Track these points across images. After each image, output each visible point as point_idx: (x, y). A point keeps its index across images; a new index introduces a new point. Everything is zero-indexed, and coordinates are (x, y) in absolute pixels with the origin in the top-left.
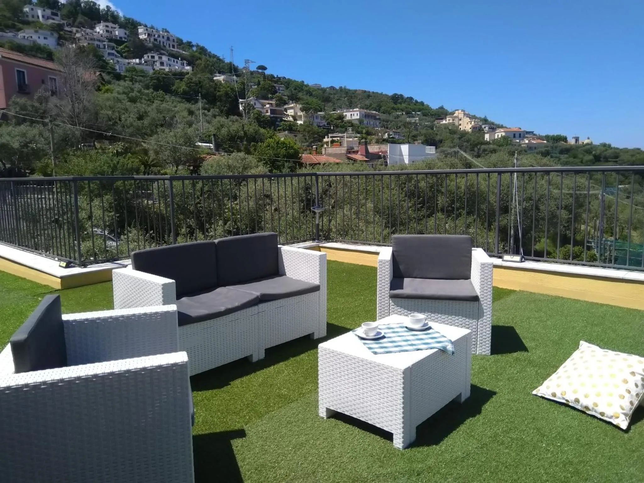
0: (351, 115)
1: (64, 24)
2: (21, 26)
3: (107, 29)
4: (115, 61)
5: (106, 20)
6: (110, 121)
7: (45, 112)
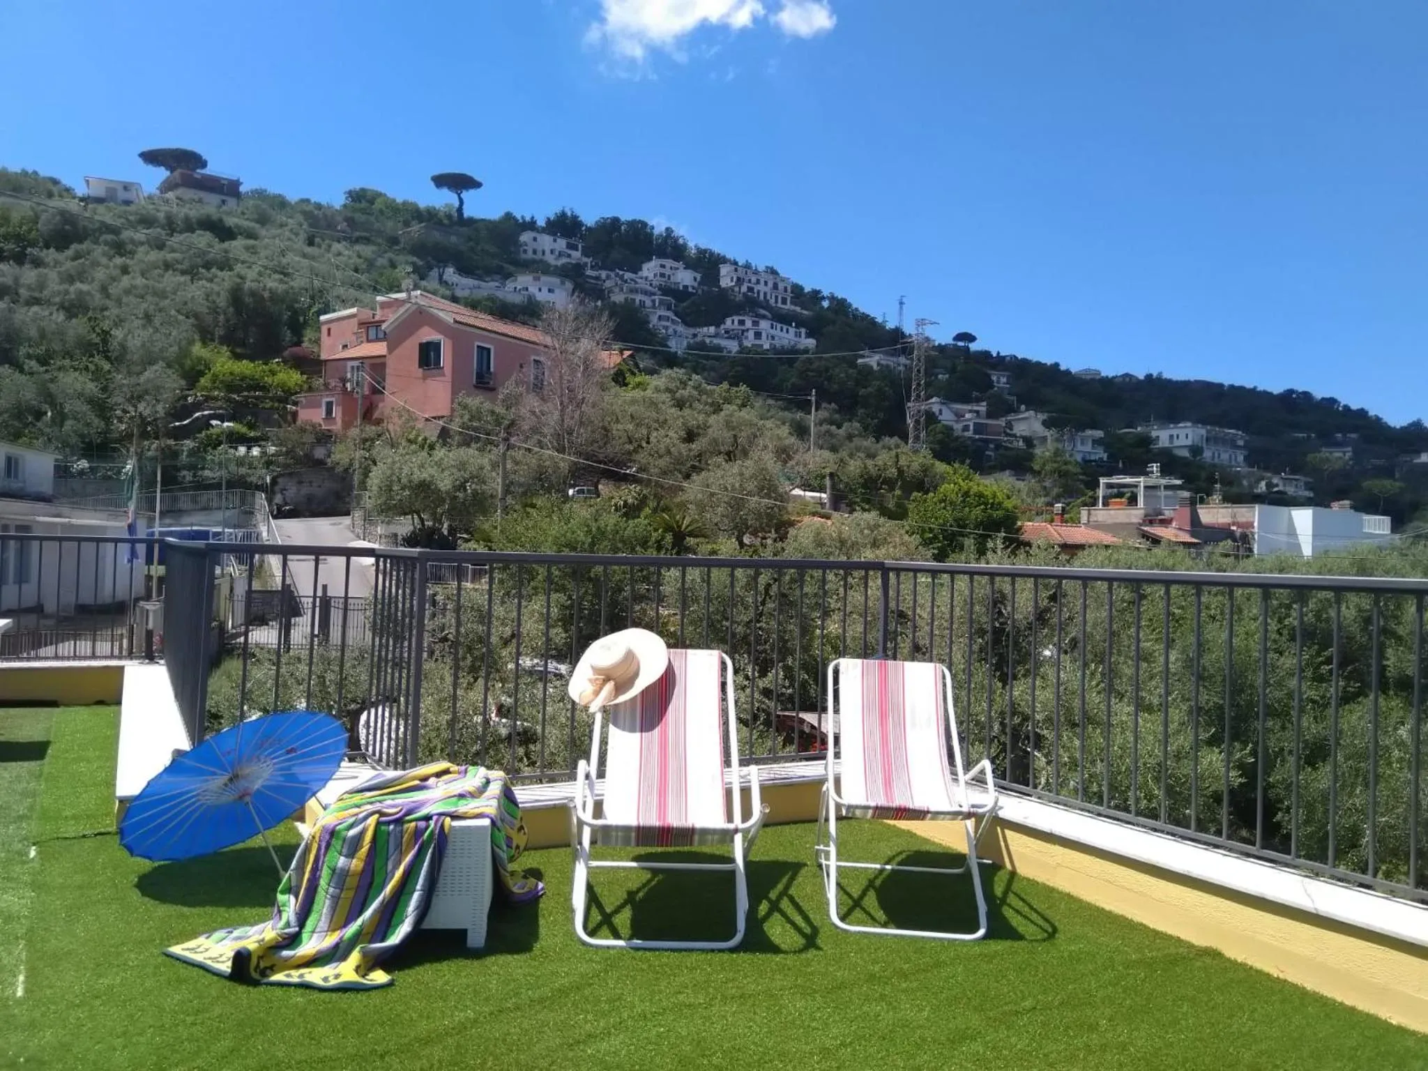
0: (1171, 437)
1: (586, 264)
2: (512, 268)
3: (663, 270)
4: (670, 331)
5: (662, 254)
6: (631, 442)
7: (513, 423)
